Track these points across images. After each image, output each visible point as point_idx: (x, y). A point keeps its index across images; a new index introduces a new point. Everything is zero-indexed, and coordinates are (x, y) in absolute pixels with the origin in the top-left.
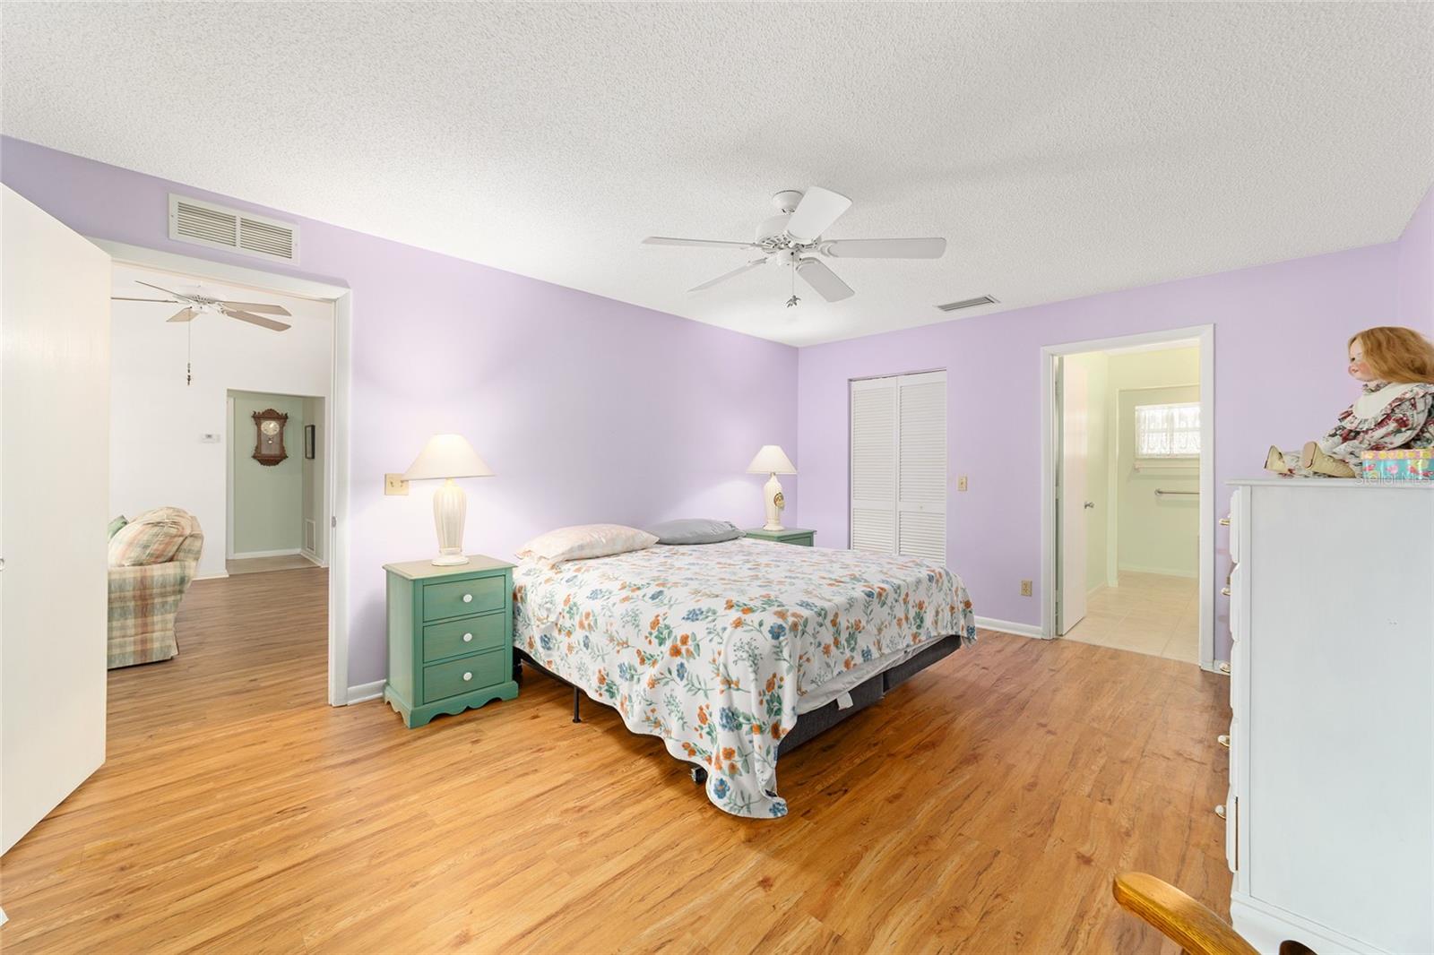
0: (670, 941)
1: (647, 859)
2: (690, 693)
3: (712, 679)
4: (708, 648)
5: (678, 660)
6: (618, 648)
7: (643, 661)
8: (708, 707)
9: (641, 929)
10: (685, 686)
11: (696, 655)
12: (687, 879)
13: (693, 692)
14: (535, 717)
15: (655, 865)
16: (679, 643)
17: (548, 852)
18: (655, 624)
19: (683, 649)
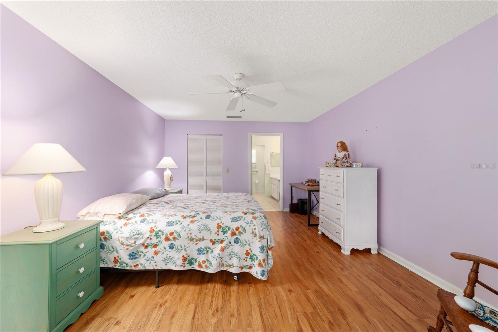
0: (297, 318)
1: (260, 307)
2: (242, 247)
3: (253, 239)
4: (249, 229)
5: (235, 237)
6: (196, 243)
7: (214, 243)
8: (250, 249)
9: (288, 322)
10: (240, 245)
11: (243, 233)
12: (276, 303)
13: (243, 247)
14: (132, 297)
15: (264, 307)
16: (235, 230)
17: (232, 328)
18: (219, 227)
19: (237, 232)
